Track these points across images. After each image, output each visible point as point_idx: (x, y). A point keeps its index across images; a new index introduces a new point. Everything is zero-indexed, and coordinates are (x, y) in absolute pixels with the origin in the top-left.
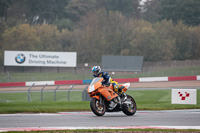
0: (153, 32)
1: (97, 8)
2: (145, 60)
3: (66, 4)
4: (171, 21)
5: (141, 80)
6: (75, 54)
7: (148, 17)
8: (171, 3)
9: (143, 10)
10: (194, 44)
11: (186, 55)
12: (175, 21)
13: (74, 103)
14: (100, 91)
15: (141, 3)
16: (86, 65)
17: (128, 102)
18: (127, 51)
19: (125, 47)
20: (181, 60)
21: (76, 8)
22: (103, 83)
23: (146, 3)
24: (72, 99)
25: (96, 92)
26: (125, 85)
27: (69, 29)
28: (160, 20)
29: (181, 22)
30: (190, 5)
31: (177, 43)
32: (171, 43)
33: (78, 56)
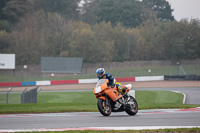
0: (92, 33)
1: (35, 9)
2: (84, 62)
3: (4, 5)
4: (109, 23)
5: (81, 81)
6: (13, 56)
7: (87, 19)
8: (109, 5)
9: (82, 12)
10: (132, 46)
11: (125, 56)
12: (114, 23)
13: (13, 106)
14: (106, 92)
15: (80, 5)
16: (25, 67)
17: (131, 103)
18: (66, 53)
19: (64, 49)
20: (120, 61)
21: (14, 10)
22: (108, 84)
23: (84, 5)
24: (11, 102)
25: (103, 93)
26: (127, 86)
27: (7, 31)
28: (99, 22)
29: (119, 24)
30: (128, 7)
31: (116, 44)
32: (109, 44)
33: (16, 59)
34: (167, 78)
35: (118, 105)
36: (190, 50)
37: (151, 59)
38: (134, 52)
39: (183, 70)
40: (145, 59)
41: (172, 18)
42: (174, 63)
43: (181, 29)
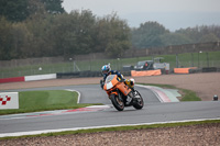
34: (60, 76)
35: (129, 100)
36: (84, 45)
37: (41, 56)
38: (22, 49)
39: (76, 67)
40: (34, 56)
41: (62, 10)
42: (67, 60)
43: (73, 22)
